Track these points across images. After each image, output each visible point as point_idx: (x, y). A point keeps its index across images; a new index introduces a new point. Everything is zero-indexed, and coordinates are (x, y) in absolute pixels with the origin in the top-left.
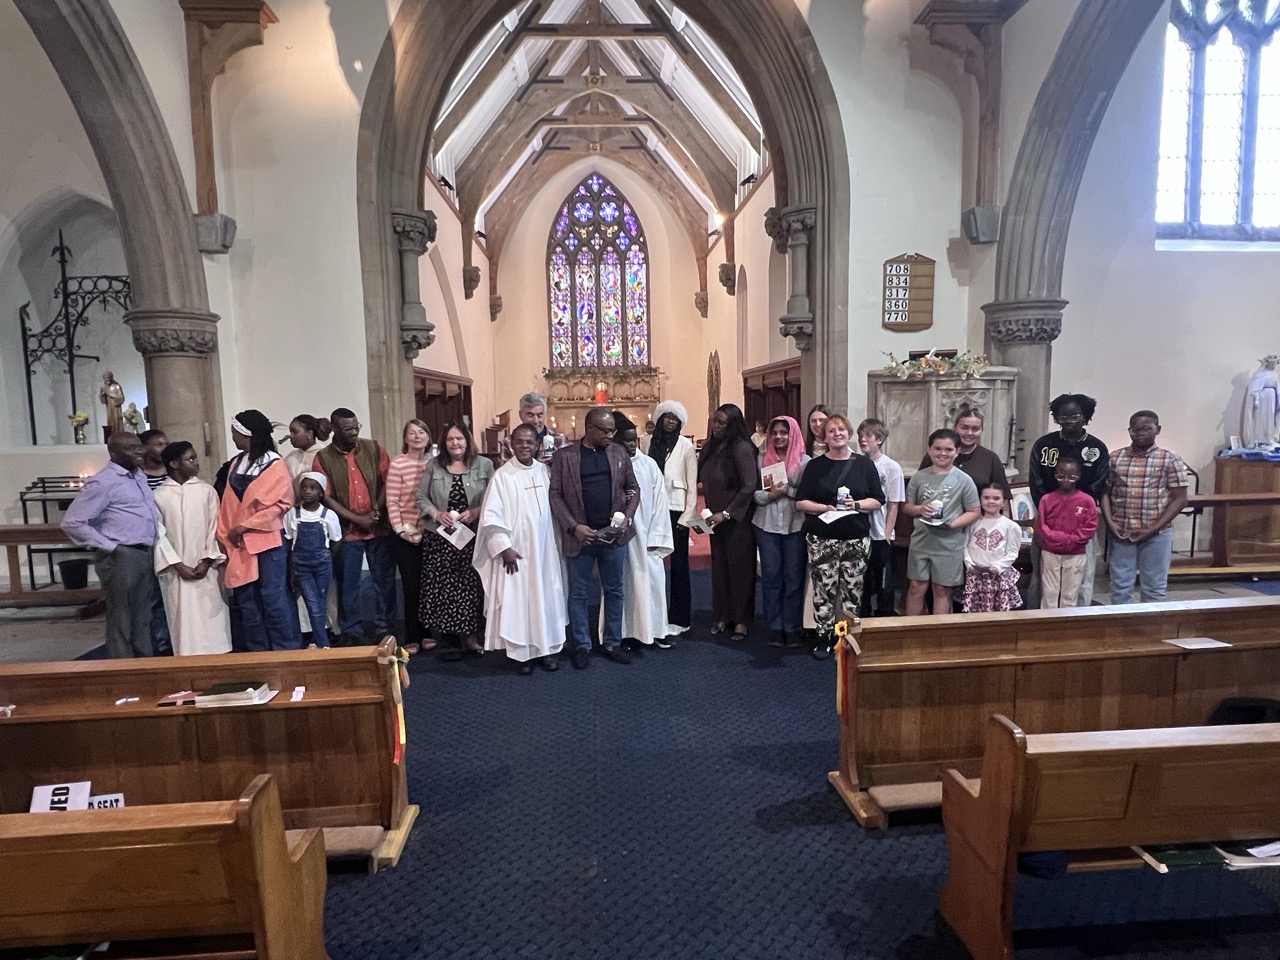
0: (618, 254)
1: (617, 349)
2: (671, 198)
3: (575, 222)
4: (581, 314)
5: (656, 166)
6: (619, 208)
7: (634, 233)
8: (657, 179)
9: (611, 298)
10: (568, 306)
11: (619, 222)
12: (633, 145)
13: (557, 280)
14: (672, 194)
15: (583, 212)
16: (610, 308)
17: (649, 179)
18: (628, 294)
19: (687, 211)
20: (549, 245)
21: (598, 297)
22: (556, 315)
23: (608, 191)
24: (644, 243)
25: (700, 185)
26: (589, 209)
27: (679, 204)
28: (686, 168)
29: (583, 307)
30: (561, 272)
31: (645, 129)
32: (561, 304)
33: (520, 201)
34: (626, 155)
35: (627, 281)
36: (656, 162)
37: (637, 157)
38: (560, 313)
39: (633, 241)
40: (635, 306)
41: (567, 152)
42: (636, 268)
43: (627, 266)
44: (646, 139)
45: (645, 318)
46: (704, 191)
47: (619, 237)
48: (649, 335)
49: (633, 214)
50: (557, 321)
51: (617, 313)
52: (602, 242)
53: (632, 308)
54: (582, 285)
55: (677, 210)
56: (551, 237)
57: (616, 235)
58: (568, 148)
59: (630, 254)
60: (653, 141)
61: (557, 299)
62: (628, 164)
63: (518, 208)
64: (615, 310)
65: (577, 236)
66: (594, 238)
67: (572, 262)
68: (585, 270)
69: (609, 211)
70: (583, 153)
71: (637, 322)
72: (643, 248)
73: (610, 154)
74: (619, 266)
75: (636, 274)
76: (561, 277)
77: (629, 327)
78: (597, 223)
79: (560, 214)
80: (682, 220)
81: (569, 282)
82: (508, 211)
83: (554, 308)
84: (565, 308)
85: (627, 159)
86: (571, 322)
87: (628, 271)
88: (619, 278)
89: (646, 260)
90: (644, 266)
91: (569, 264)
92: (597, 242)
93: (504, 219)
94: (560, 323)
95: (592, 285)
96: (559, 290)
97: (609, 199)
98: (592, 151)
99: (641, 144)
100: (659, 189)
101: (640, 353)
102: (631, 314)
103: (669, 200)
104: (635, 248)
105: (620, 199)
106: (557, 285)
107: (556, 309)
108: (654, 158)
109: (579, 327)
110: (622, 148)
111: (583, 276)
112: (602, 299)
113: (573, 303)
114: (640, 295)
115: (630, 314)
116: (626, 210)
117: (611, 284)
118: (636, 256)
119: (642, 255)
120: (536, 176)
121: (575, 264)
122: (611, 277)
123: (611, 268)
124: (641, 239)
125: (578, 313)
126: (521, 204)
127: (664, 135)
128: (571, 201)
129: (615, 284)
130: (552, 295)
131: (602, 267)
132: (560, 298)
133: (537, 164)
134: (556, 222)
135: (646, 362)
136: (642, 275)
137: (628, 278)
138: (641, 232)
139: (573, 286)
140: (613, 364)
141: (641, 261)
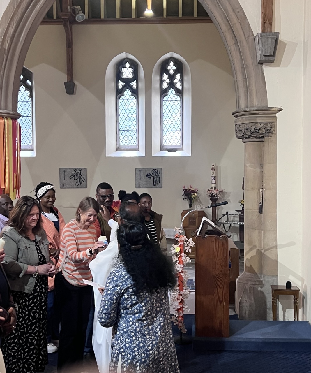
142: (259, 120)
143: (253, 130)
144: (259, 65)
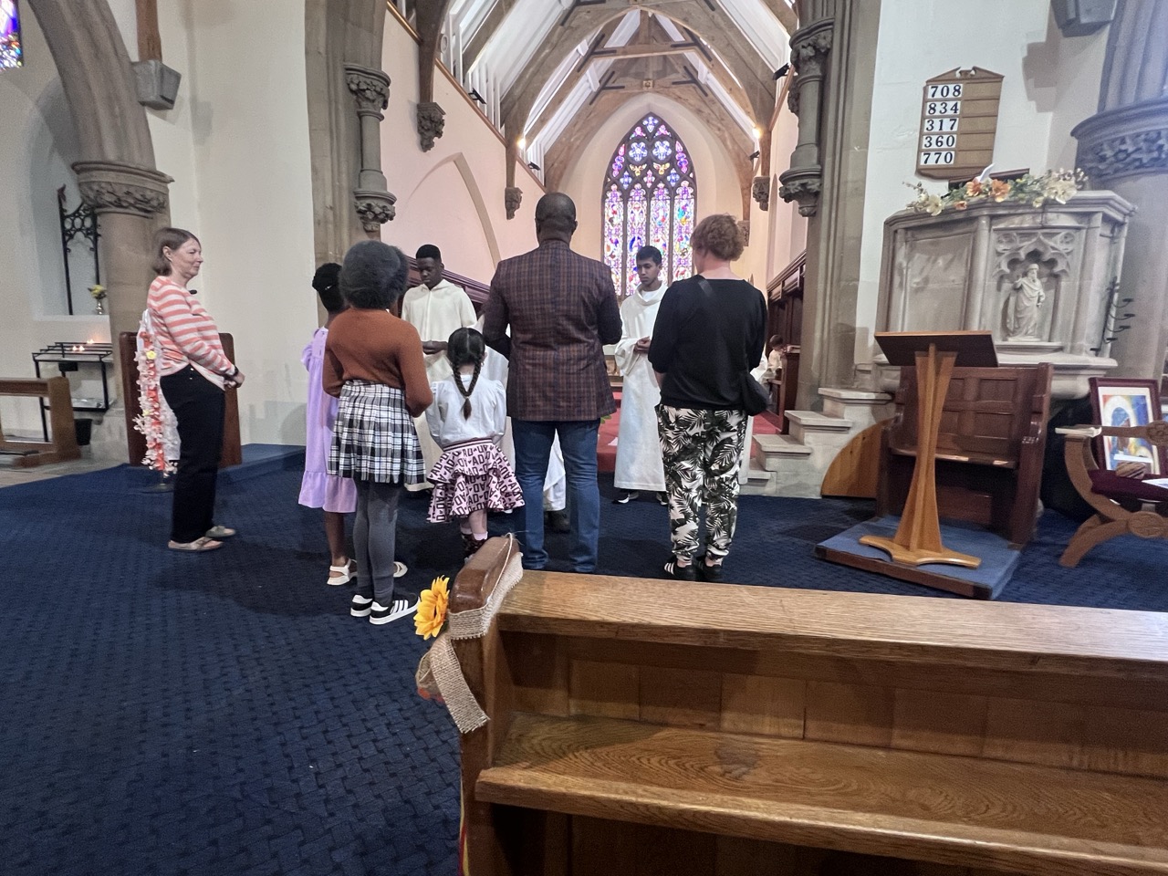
0: (669, 191)
2: (719, 129)
3: (629, 161)
4: (631, 246)
5: (706, 99)
6: (672, 147)
7: (684, 170)
8: (707, 111)
9: (660, 232)
10: (620, 240)
11: (671, 160)
12: (684, 80)
13: (611, 216)
14: (719, 125)
15: (638, 151)
16: (658, 241)
17: (699, 112)
18: (675, 228)
19: (733, 140)
20: (606, 183)
21: (648, 230)
22: (609, 247)
23: (662, 130)
24: (694, 179)
25: (743, 107)
26: (643, 149)
27: (727, 135)
28: (731, 91)
29: (633, 240)
30: (615, 208)
31: (692, 56)
32: (614, 238)
33: (576, 139)
34: (677, 90)
35: (675, 216)
36: (706, 95)
37: (689, 92)
38: (612, 246)
39: (683, 178)
40: (682, 239)
41: (621, 91)
42: (684, 203)
43: (676, 201)
44: (697, 72)
46: (748, 113)
47: (669, 174)
49: (685, 151)
50: (609, 253)
51: (665, 245)
52: (654, 178)
53: (679, 240)
54: (633, 220)
55: (724, 142)
56: (608, 174)
57: (668, 172)
58: (623, 87)
59: (679, 191)
60: (705, 74)
61: (610, 233)
62: (678, 99)
63: (575, 147)
64: (662, 242)
65: (632, 174)
66: (647, 175)
67: (626, 197)
68: (637, 206)
69: (662, 149)
70: (637, 91)
71: (683, 254)
72: (693, 183)
73: (663, 91)
74: (668, 202)
75: (684, 208)
76: (615, 212)
77: (675, 259)
78: (649, 161)
79: (616, 154)
80: (729, 151)
81: (622, 217)
82: (566, 148)
83: (607, 240)
84: (617, 242)
85: (678, 93)
86: (623, 254)
87: (677, 206)
88: (668, 212)
89: (695, 195)
90: (693, 200)
91: (623, 201)
92: (649, 179)
93: (562, 157)
94: (612, 256)
95: (642, 219)
96: (613, 225)
97: (662, 138)
98: (645, 89)
99: (691, 77)
100: (708, 121)
102: (678, 246)
103: (718, 132)
104: (685, 183)
105: (674, 138)
106: (611, 220)
107: (609, 243)
108: (704, 91)
109: (628, 260)
110: (674, 83)
111: (635, 211)
112: (651, 233)
113: (625, 236)
114: (687, 228)
115: (676, 246)
116: (679, 147)
117: (660, 218)
118: (685, 192)
119: (691, 191)
120: (592, 115)
121: (627, 201)
122: (661, 213)
123: (661, 204)
124: (691, 175)
125: (628, 246)
126: (578, 143)
127: (710, 59)
128: (627, 141)
129: (664, 219)
130: (606, 229)
131: (652, 202)
132: (613, 232)
133: (593, 105)
134: (613, 162)
136: (691, 208)
137: (676, 212)
138: (691, 169)
139: (625, 222)
141: (690, 196)
142: (150, 186)
143: (140, 197)
144: (140, 106)
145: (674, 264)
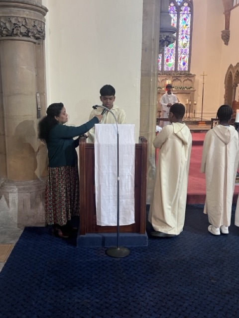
0: (177, 8)
1: (172, 61)
18: (180, 31)
24: (191, 2)
35: (179, 23)
40: (183, 38)
42: (185, 16)
43: (181, 15)
45: (188, 45)
48: (190, 54)
59: (183, 9)
71: (184, 47)
72: (191, 5)
74: (176, 15)
75: (185, 19)
77: (179, 49)
87: (182, 18)
88: (176, 21)
89: (192, 12)
90: (190, 15)
101: (184, 64)
104: (186, 4)
114: (187, 32)
115: (180, 42)
118: (185, 10)
119: (189, 9)
135: (187, 70)
136: (189, 20)
137: (181, 21)
140: (169, 70)
141: (189, 13)
145: (179, 53)
